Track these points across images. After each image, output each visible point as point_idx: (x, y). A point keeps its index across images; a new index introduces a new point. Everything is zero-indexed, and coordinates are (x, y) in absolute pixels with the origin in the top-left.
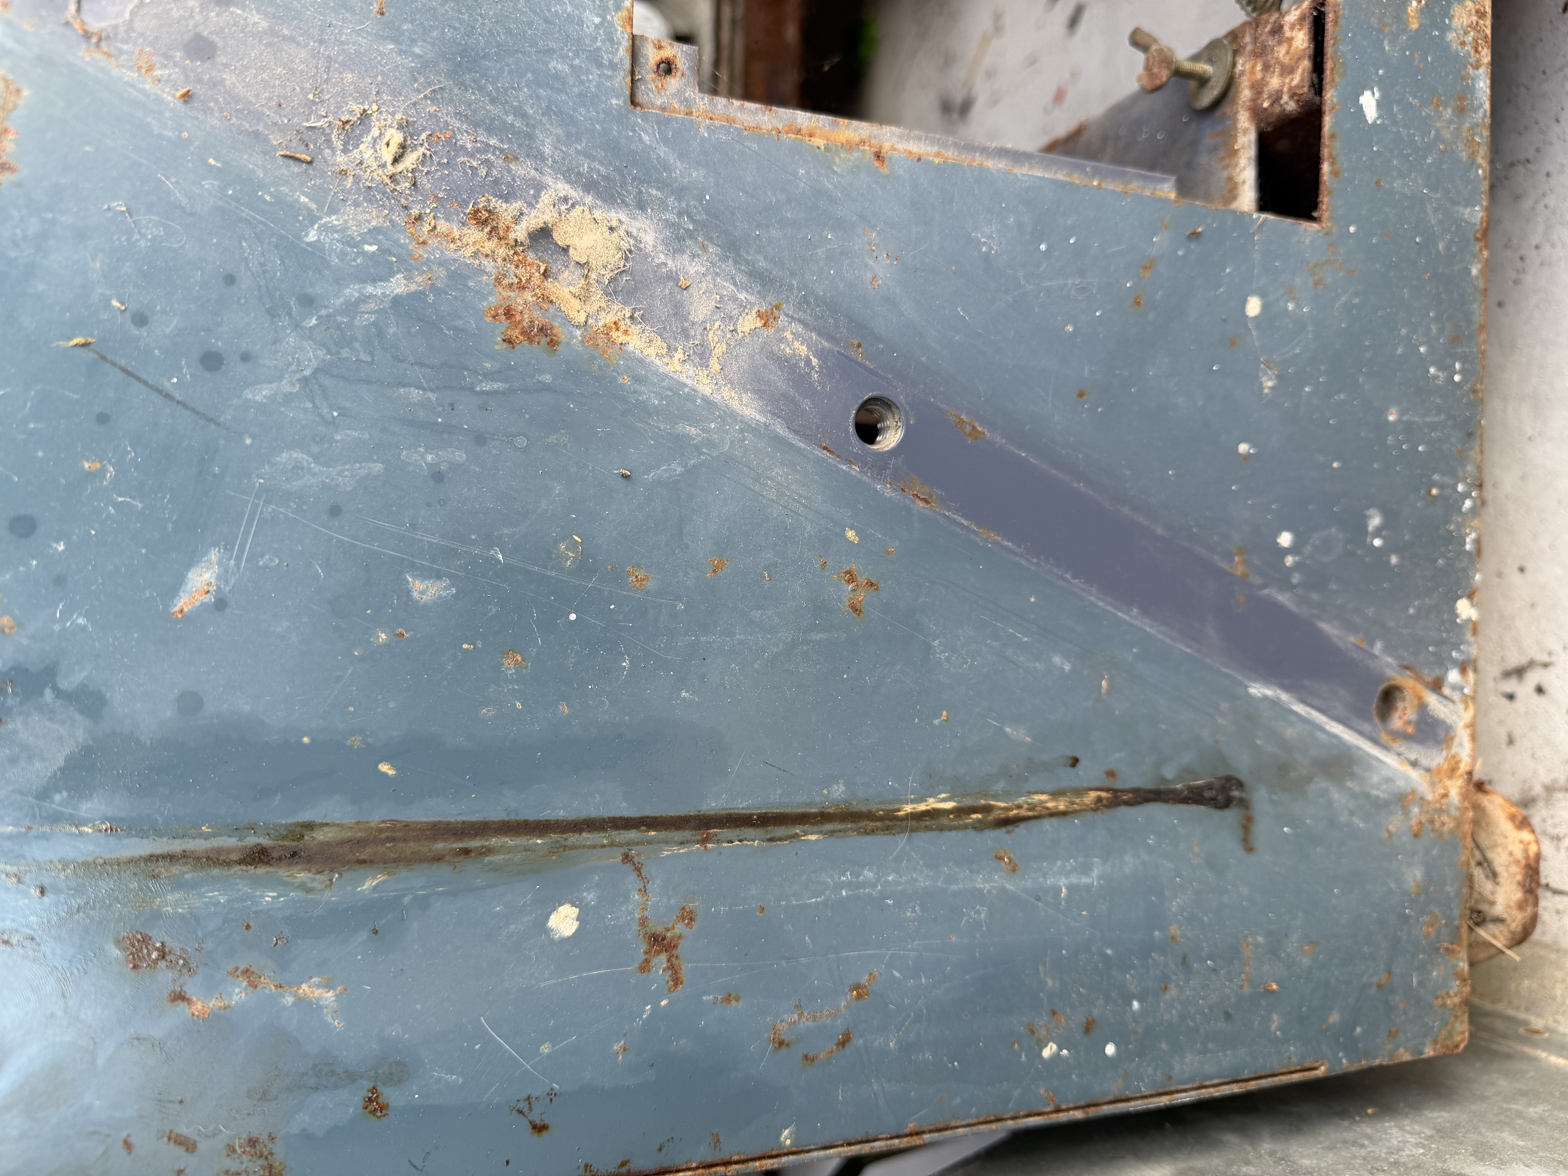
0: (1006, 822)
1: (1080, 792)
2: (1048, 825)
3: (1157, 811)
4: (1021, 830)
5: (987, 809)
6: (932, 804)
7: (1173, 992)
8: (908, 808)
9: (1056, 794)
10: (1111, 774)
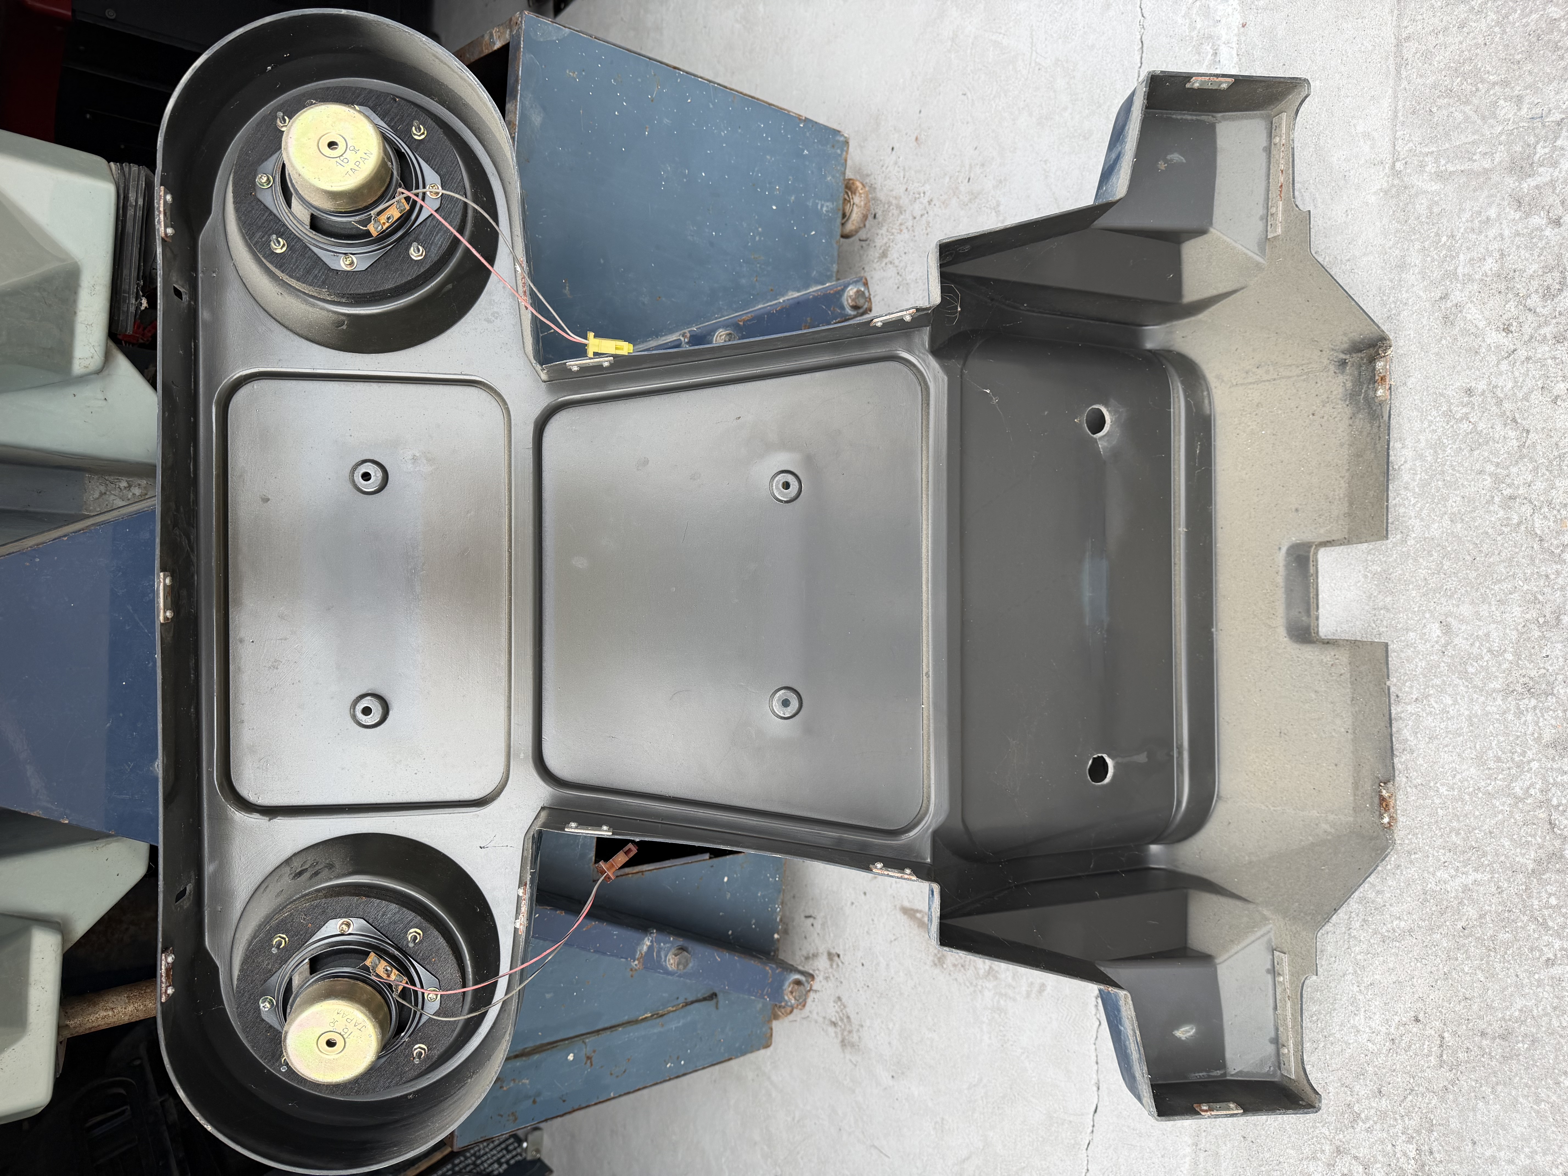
0: (662, 1016)
1: (679, 1005)
2: (671, 1014)
3: (696, 1005)
4: (665, 1017)
5: (657, 1014)
6: (646, 1015)
7: (698, 1046)
8: (641, 1018)
9: (673, 1007)
10: (686, 999)
